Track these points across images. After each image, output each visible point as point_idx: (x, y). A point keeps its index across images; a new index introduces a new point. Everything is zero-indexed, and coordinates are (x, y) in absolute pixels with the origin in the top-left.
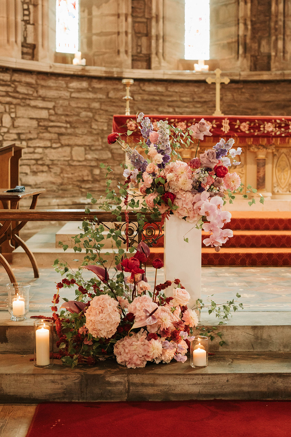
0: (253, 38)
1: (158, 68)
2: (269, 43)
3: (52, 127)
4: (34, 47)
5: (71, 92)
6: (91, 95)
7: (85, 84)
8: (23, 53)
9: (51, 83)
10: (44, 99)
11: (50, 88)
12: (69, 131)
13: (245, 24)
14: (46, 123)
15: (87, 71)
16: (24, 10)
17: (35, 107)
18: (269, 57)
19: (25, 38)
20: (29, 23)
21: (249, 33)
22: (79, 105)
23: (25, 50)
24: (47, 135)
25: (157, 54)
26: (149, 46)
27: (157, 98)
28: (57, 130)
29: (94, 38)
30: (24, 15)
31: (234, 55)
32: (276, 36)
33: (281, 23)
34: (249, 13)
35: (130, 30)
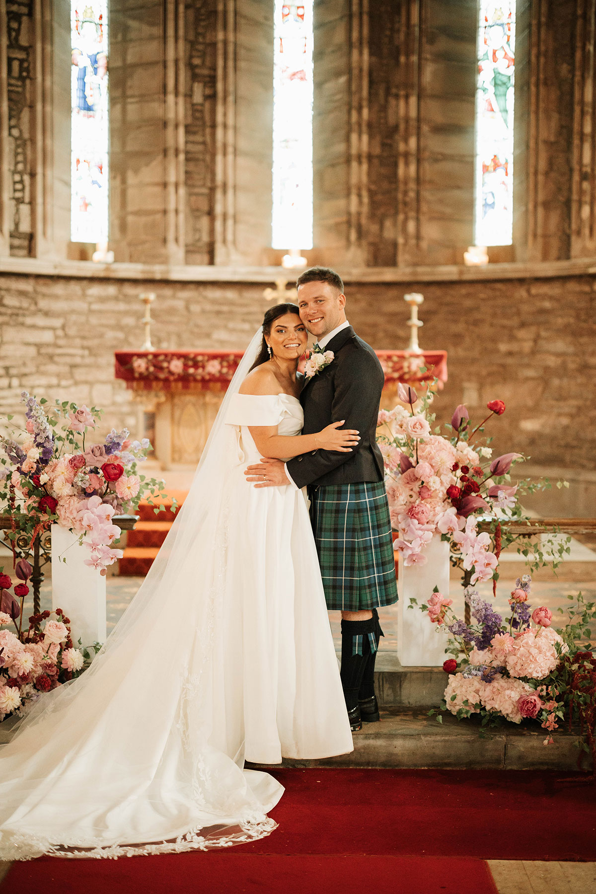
0: (372, 216)
1: (225, 264)
2: (395, 224)
3: (60, 355)
4: (31, 237)
5: (90, 303)
6: (122, 306)
7: (111, 290)
8: (12, 247)
9: (59, 289)
10: (47, 314)
11: (56, 297)
12: (88, 361)
13: (359, 196)
14: (50, 350)
15: (114, 271)
16: (15, 183)
17: (34, 327)
18: (395, 245)
19: (17, 225)
20: (23, 202)
21: (365, 209)
22: (104, 321)
23: (17, 242)
24: (52, 368)
25: (224, 241)
26: (212, 231)
27: (225, 308)
28: (68, 360)
29: (130, 219)
30: (15, 190)
31: (343, 243)
32: (406, 214)
33: (412, 194)
34: (365, 179)
35: (182, 207)
